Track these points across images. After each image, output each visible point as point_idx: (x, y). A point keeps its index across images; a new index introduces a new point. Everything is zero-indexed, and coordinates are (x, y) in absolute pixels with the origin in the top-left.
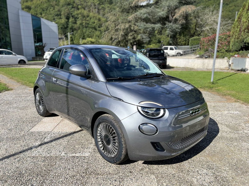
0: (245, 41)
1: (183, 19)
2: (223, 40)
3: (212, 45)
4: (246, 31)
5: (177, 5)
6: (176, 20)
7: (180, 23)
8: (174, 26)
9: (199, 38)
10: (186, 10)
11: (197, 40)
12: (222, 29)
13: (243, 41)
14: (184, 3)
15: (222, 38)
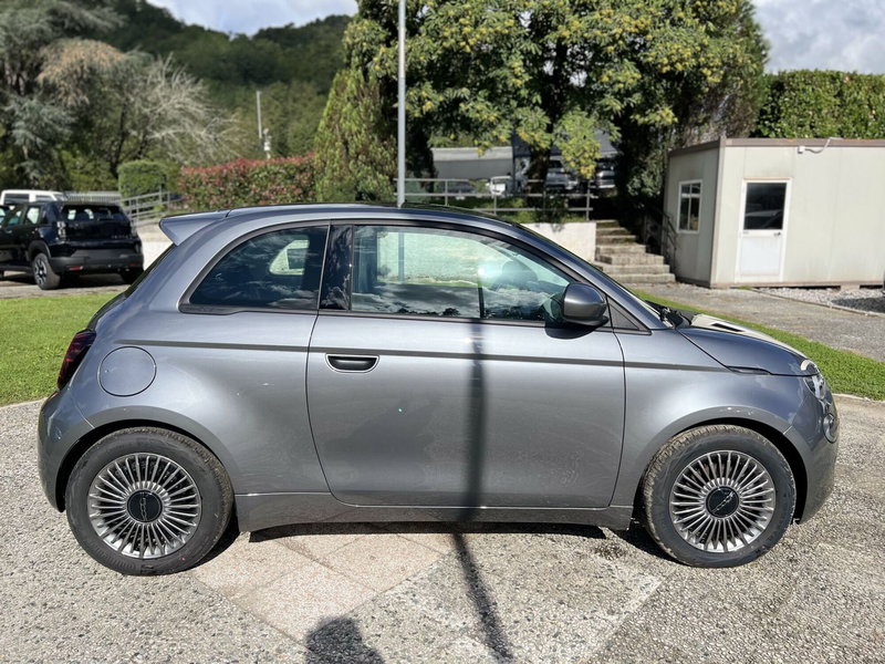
0: (360, 189)
1: (79, 91)
2: (278, 181)
3: (236, 195)
4: (360, 157)
5: (41, 31)
6: (50, 89)
7: (70, 101)
8: (45, 110)
9: (155, 166)
10: (91, 60)
11: (146, 172)
12: (216, 139)
13: (356, 189)
14: (68, 29)
15: (275, 174)
